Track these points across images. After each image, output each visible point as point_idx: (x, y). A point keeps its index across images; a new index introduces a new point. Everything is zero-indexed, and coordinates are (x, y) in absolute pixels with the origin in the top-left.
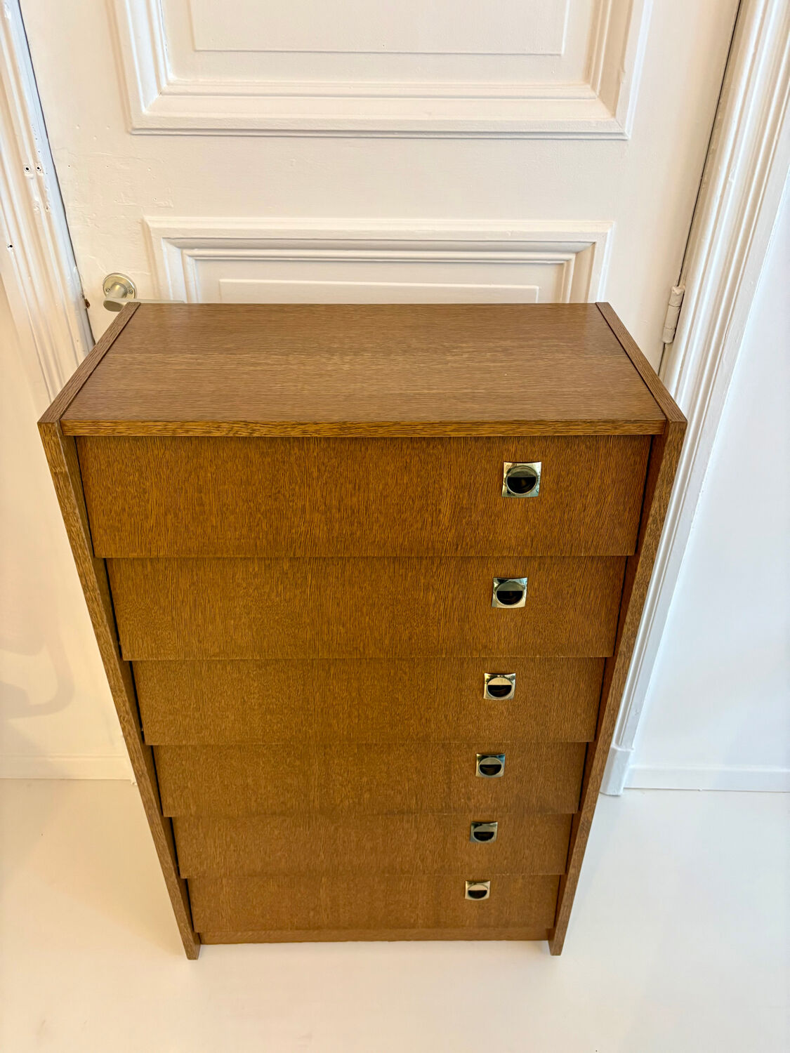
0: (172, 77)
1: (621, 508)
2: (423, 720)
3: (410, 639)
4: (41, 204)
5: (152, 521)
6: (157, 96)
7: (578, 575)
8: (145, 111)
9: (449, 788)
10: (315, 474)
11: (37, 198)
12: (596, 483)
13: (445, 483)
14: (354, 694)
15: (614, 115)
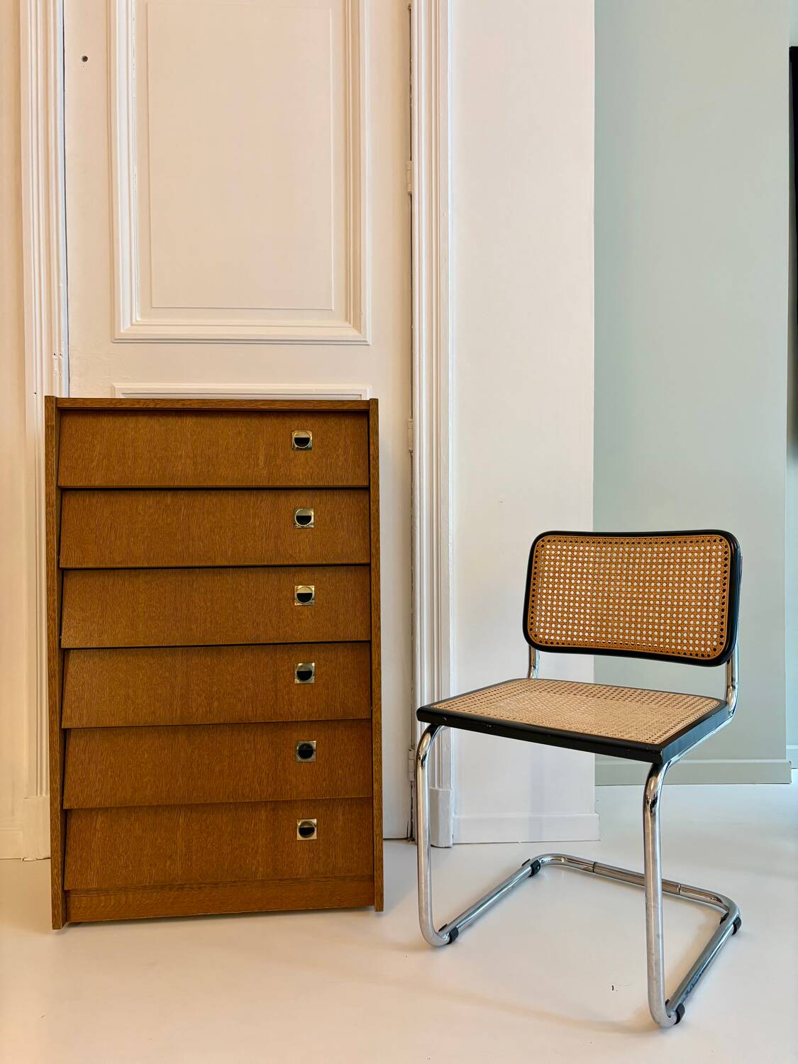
0: (138, 319)
1: (357, 457)
2: (255, 624)
3: (244, 551)
4: (58, 372)
5: (94, 464)
6: (129, 326)
7: (343, 506)
8: (122, 331)
9: (276, 696)
10: (189, 436)
11: (56, 369)
12: (342, 443)
13: (261, 441)
14: (209, 604)
15: (360, 333)
